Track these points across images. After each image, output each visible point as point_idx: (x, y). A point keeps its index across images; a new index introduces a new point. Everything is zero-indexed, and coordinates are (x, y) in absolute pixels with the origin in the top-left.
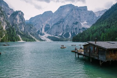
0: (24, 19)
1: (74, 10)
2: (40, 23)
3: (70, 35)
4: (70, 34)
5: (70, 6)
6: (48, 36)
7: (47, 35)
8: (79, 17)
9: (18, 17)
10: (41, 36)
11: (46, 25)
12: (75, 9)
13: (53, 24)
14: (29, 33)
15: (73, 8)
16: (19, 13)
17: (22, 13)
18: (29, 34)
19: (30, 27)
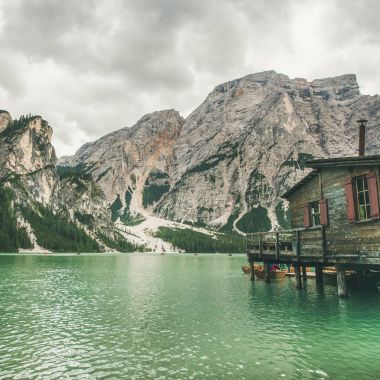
0: (53, 152)
1: (286, 99)
2: (124, 164)
3: (274, 223)
4: (272, 215)
5: (264, 83)
6: (161, 228)
7: (154, 222)
8: (317, 131)
9: (25, 143)
10: (129, 228)
11: (151, 174)
12: (292, 95)
13: (183, 169)
14: (71, 212)
15: (281, 89)
16: (32, 126)
17: (44, 123)
18: (72, 217)
19: (75, 185)
